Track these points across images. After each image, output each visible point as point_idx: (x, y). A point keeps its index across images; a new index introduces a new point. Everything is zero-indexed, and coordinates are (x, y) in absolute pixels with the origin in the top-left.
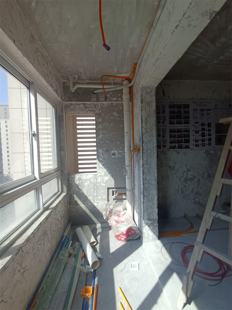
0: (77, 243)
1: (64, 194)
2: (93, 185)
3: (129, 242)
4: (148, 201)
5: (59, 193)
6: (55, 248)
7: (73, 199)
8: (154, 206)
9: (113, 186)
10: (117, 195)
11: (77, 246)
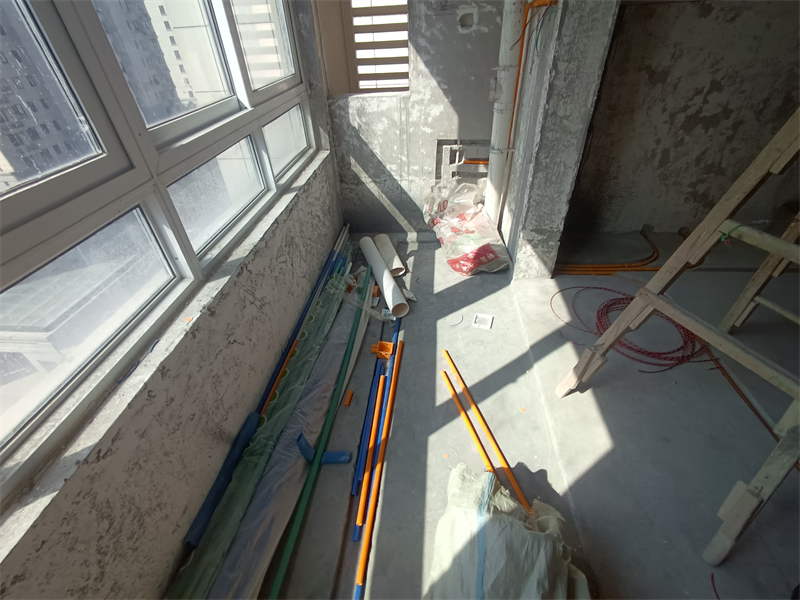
0: (362, 268)
1: (323, 155)
2: (398, 132)
3: (478, 277)
4: (545, 184)
5: (311, 151)
6: (318, 272)
7: (349, 169)
8: (559, 196)
9: (454, 137)
10: (465, 163)
11: (364, 274)
